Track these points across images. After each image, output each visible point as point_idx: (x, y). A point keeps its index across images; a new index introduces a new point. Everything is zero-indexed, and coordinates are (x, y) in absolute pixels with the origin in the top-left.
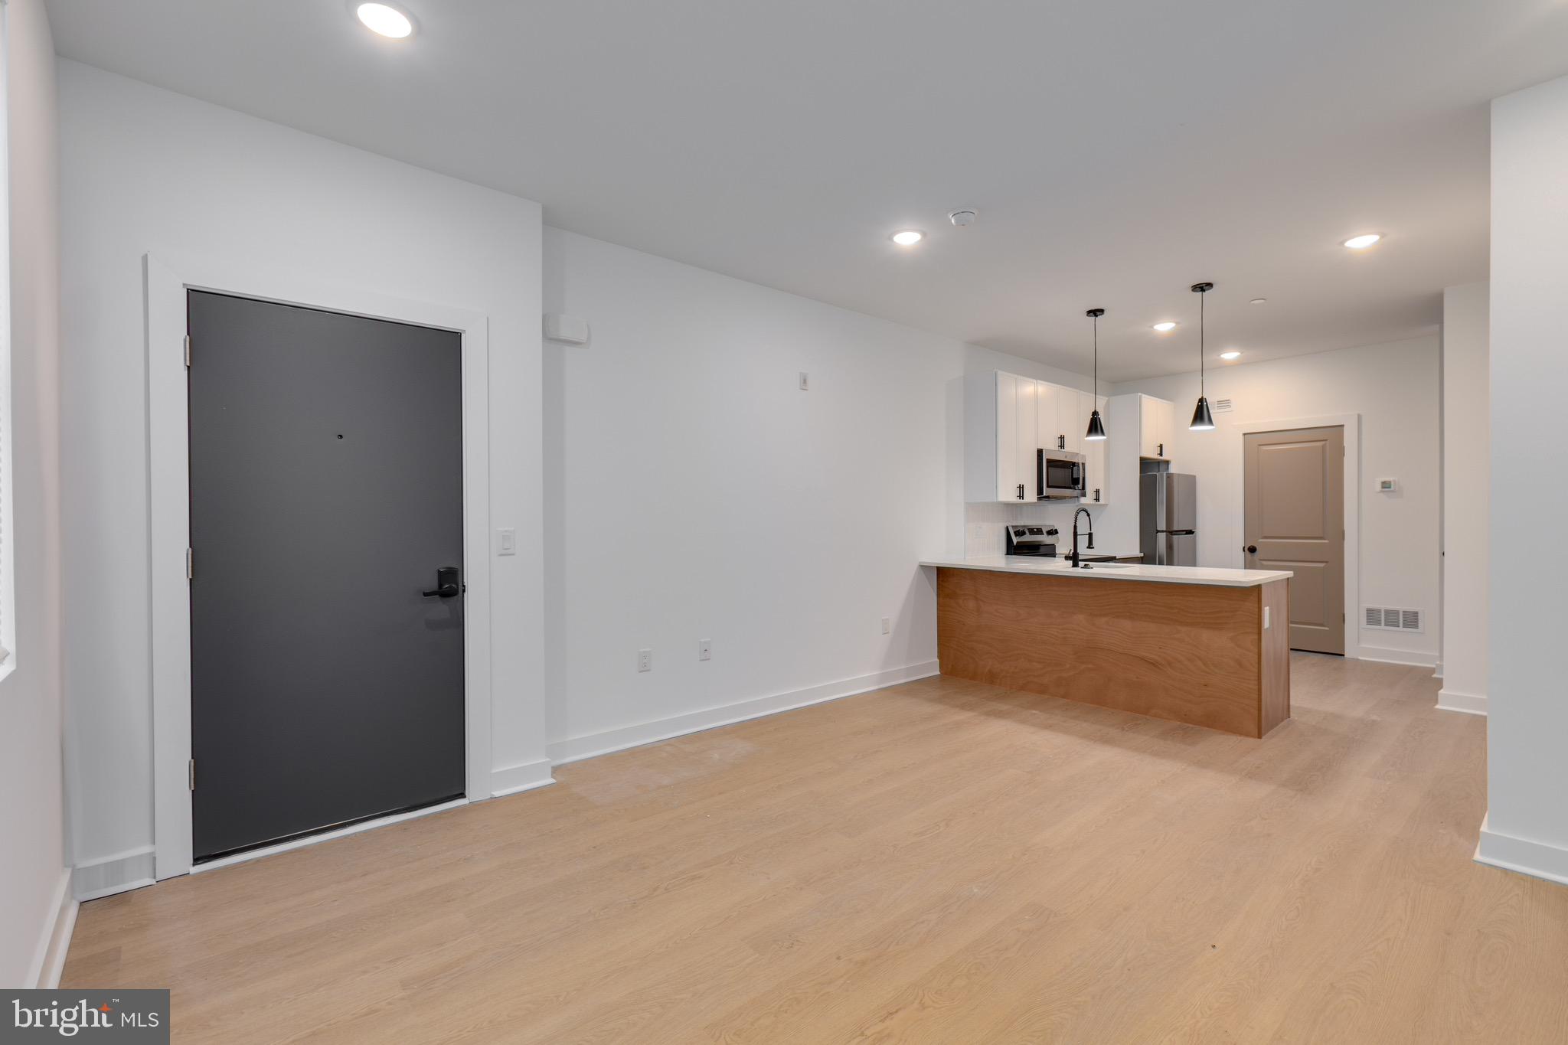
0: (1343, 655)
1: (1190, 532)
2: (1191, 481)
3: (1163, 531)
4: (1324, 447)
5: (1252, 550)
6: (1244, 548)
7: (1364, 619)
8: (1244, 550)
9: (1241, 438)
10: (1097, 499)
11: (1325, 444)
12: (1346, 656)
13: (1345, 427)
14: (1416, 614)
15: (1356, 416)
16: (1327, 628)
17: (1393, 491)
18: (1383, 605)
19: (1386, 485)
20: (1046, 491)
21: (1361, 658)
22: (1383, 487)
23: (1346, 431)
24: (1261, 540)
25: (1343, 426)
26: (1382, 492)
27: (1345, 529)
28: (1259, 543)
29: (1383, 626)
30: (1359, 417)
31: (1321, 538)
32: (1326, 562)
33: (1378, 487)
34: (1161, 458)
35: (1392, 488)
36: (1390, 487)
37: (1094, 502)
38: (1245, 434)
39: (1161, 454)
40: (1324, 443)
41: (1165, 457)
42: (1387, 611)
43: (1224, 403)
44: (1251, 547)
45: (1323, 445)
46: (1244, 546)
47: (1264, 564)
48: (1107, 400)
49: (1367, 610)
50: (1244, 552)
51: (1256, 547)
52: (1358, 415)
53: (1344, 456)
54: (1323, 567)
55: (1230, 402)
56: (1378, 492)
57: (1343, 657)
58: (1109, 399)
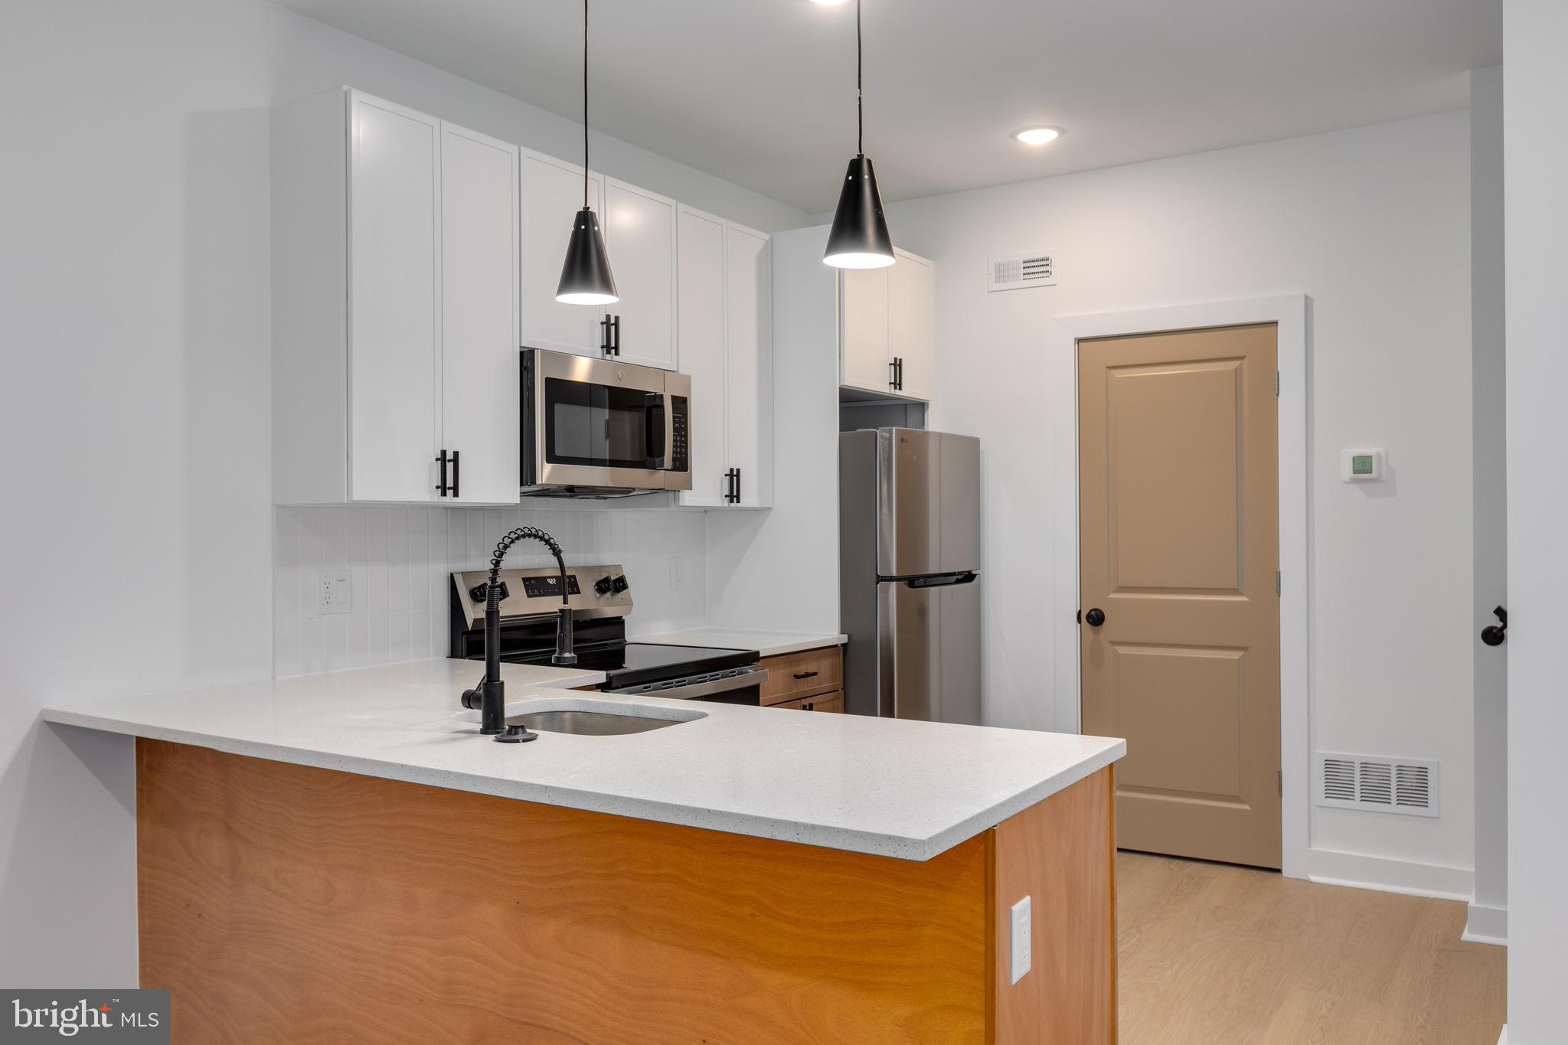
0: (1279, 871)
1: (968, 578)
2: (968, 450)
3: (891, 579)
4: (1237, 372)
5: (1096, 619)
6: (1079, 614)
7: (1320, 785)
8: (1079, 620)
9: (1071, 348)
10: (734, 496)
11: (1241, 365)
12: (1285, 873)
13: (1279, 327)
14: (1423, 771)
15: (1303, 297)
16: (1247, 807)
17: (1373, 480)
18: (1356, 754)
19: (1362, 465)
20: (546, 473)
21: (1314, 878)
22: (1356, 472)
23: (1283, 337)
24: (1113, 596)
25: (1277, 323)
26: (1354, 481)
27: (1281, 569)
28: (1111, 602)
29: (1357, 803)
30: (1308, 301)
31: (1235, 591)
32: (1246, 649)
33: (1347, 471)
34: (898, 392)
35: (1374, 474)
36: (1370, 471)
37: (726, 502)
38: (1079, 341)
39: (897, 384)
40: (1236, 363)
41: (909, 391)
42: (1365, 766)
43: (1037, 267)
44: (1093, 612)
45: (1236, 369)
46: (1079, 609)
47: (1120, 652)
48: (767, 241)
49: (1327, 762)
50: (1079, 625)
51: (1104, 611)
52: (1306, 298)
53: (1278, 395)
54: (1239, 660)
55: (1049, 262)
56: (1346, 483)
57: (1278, 875)
58: (772, 238)
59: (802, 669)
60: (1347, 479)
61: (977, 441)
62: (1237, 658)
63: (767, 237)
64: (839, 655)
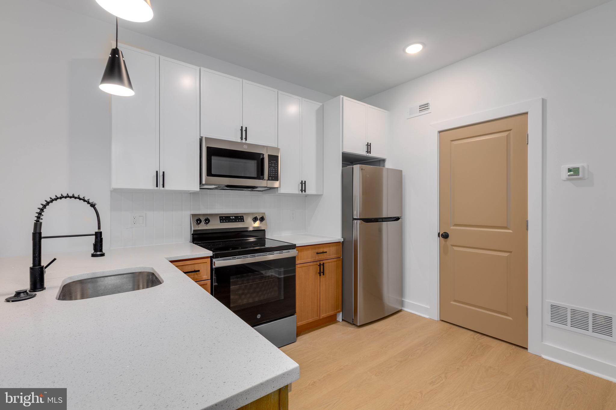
0: (527, 349)
1: (397, 219)
2: (399, 175)
4: (508, 137)
5: (445, 236)
6: (439, 234)
7: (548, 316)
8: (439, 236)
9: (436, 135)
11: (509, 134)
12: (530, 350)
13: (529, 115)
14: (608, 319)
15: (541, 101)
16: (511, 318)
17: (581, 178)
18: (569, 304)
19: (575, 171)
20: (207, 180)
21: (544, 356)
22: (570, 174)
23: (531, 119)
24: (452, 228)
25: (527, 113)
26: (568, 180)
27: (528, 219)
28: (451, 230)
29: (569, 327)
30: (544, 101)
31: (506, 228)
32: (511, 252)
33: (565, 174)
34: (370, 155)
35: (581, 175)
36: (578, 174)
37: (300, 192)
38: (439, 132)
39: (369, 151)
40: (507, 133)
42: (574, 311)
43: (424, 107)
44: (444, 234)
45: (507, 135)
46: (439, 232)
47: (455, 249)
48: (321, 106)
49: (552, 306)
50: (439, 238)
51: (449, 233)
52: (543, 100)
53: (528, 144)
54: (507, 256)
55: (428, 105)
56: (564, 181)
57: (525, 350)
58: (323, 105)
59: (321, 250)
60: (565, 179)
61: (401, 171)
62: (506, 255)
63: (321, 104)
64: (340, 245)
